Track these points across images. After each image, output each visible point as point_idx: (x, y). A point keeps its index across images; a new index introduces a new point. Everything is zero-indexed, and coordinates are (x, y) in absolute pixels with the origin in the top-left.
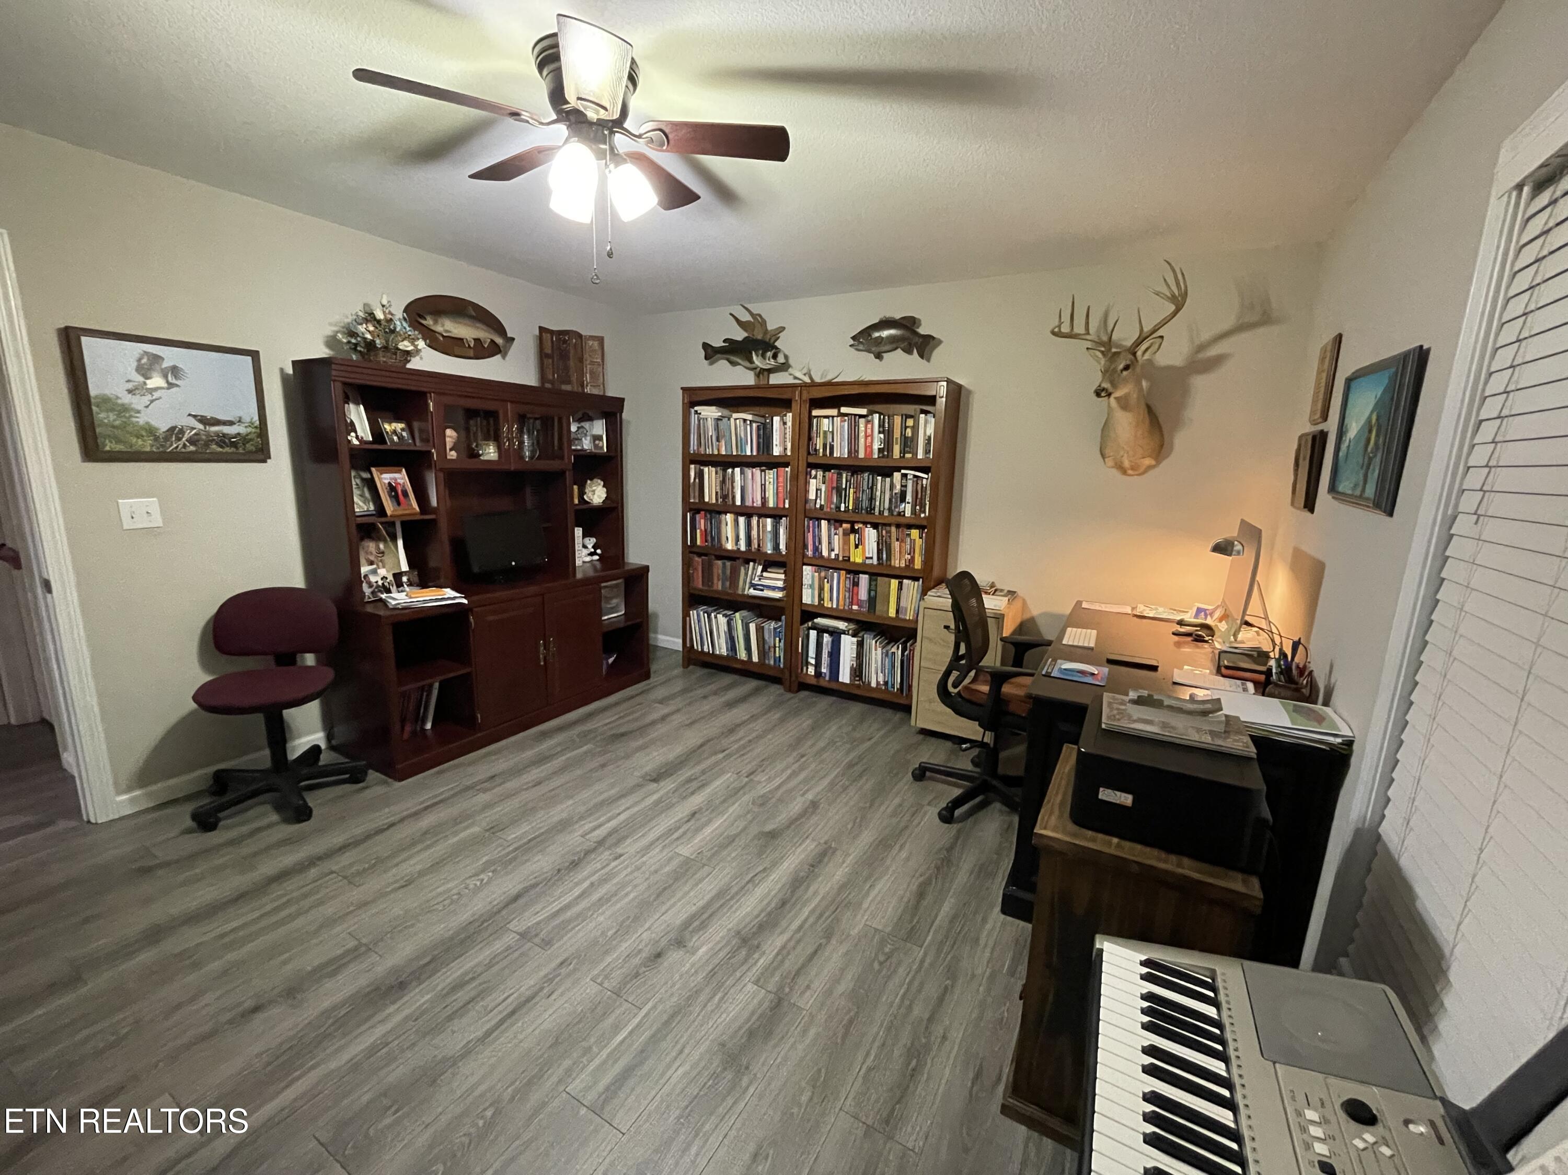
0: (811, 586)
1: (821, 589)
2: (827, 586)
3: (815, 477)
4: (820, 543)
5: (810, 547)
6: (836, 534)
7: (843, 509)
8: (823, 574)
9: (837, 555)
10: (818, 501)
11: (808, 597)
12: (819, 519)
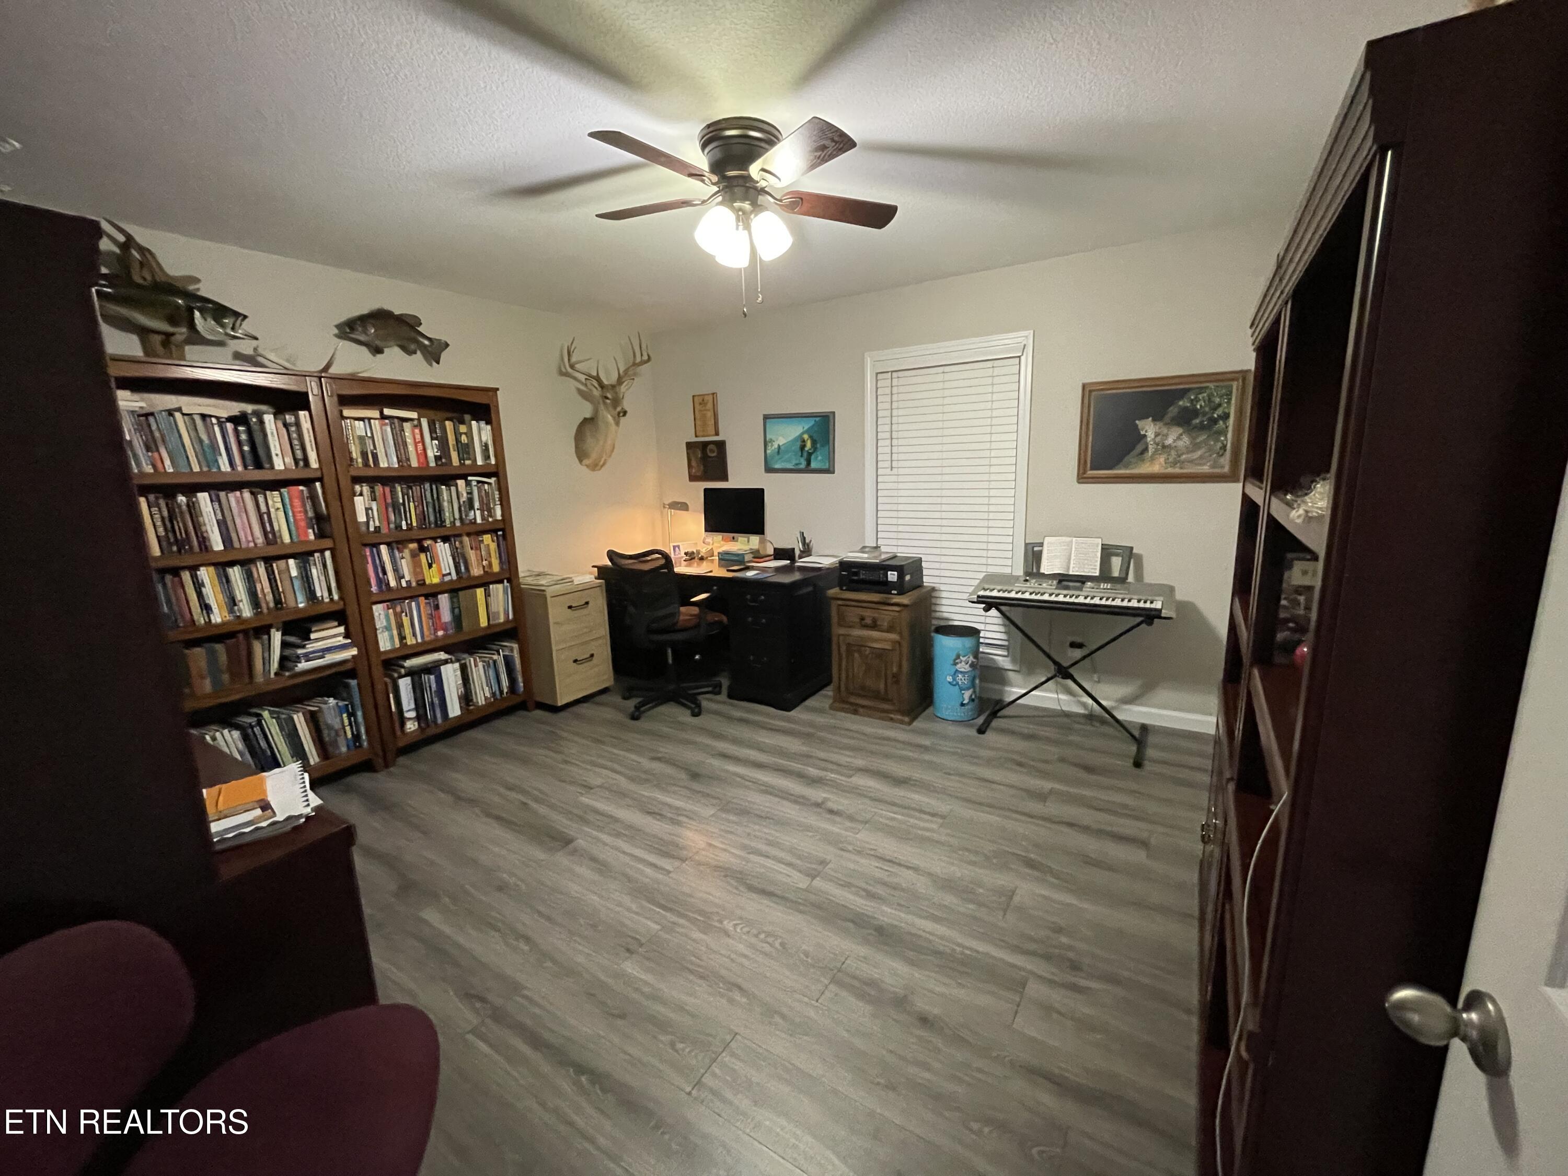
0: (388, 628)
1: (400, 626)
2: (406, 621)
3: (361, 494)
4: (385, 573)
5: (373, 581)
6: (403, 558)
7: (404, 527)
8: (398, 609)
9: (408, 582)
10: (371, 523)
11: (385, 643)
12: (376, 545)
